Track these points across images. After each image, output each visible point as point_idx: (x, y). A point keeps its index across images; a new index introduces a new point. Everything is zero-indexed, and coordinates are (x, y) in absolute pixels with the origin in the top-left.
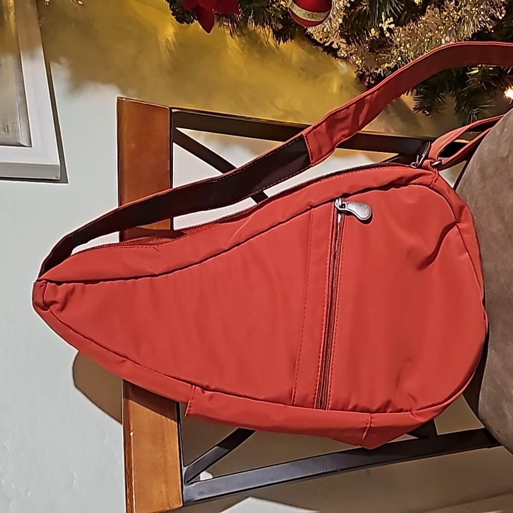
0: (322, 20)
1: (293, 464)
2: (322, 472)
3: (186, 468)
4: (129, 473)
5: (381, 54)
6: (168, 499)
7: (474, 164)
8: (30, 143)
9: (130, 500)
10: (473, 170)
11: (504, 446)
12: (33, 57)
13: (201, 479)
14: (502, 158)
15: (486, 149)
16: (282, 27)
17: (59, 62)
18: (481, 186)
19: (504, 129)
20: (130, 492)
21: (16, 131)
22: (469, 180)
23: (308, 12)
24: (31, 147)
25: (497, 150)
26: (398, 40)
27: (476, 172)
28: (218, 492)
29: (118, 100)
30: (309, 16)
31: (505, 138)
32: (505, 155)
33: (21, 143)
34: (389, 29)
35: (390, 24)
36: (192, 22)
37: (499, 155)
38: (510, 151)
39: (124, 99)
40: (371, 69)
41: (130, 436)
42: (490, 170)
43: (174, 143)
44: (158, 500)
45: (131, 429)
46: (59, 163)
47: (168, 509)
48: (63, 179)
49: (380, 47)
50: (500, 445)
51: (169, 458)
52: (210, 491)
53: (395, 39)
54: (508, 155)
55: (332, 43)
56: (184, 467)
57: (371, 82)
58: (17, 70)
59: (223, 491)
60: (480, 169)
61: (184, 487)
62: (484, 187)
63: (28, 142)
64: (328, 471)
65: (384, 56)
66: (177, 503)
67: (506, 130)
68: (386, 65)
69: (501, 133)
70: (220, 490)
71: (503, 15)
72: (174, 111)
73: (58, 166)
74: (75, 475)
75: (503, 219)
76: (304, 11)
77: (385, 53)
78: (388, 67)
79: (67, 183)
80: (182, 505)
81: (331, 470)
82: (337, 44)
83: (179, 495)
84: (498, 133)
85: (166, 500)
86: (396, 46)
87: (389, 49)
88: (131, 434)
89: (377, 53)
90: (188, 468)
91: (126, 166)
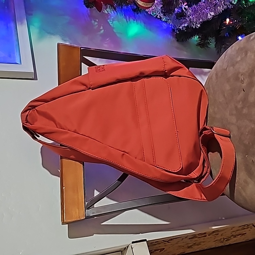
0: (151, 6)
1: (133, 201)
2: (145, 205)
3: (87, 203)
4: (63, 204)
5: (181, 20)
6: (79, 215)
7: (214, 72)
8: (21, 62)
9: (63, 215)
10: (213, 74)
11: (226, 196)
12: (22, 23)
13: (95, 207)
14: (224, 69)
15: (219, 65)
16: (136, 7)
17: (33, 25)
18: (216, 81)
19: (225, 56)
20: (63, 212)
21: (14, 57)
22: (211, 79)
23: (144, 3)
24: (21, 64)
25: (223, 65)
26: (189, 13)
27: (214, 75)
28: (100, 213)
29: (58, 44)
30: (144, 4)
31: (226, 60)
32: (225, 68)
33: (17, 62)
34: (185, 8)
35: (186, 6)
36: (93, 7)
37: (223, 68)
38: (227, 66)
39: (60, 44)
40: (177, 26)
41: (63, 189)
42: (219, 74)
43: (82, 63)
44: (75, 216)
45: (64, 186)
46: (33, 71)
47: (79, 219)
48: (35, 78)
49: (181, 16)
50: (225, 195)
51: (80, 198)
52: (97, 212)
53: (188, 13)
54: (227, 68)
55: (157, 15)
56: (86, 202)
57: (177, 32)
58: (15, 30)
59: (103, 212)
60: (216, 74)
61: (86, 210)
62: (217, 82)
63: (20, 62)
64: (148, 204)
65: (183, 21)
66: (83, 217)
67: (226, 57)
68: (183, 25)
69: (224, 58)
70: (101, 212)
71: (236, 2)
72: (82, 49)
73: (33, 72)
74: (40, 206)
75: (224, 96)
76: (142, 2)
77: (183, 19)
78: (184, 26)
79: (37, 80)
80: (85, 218)
81: (149, 204)
82: (160, 16)
83: (84, 214)
84: (223, 58)
85: (78, 216)
86: (188, 16)
87: (185, 17)
88: (64, 188)
89: (180, 19)
90: (88, 203)
91: (61, 73)
